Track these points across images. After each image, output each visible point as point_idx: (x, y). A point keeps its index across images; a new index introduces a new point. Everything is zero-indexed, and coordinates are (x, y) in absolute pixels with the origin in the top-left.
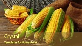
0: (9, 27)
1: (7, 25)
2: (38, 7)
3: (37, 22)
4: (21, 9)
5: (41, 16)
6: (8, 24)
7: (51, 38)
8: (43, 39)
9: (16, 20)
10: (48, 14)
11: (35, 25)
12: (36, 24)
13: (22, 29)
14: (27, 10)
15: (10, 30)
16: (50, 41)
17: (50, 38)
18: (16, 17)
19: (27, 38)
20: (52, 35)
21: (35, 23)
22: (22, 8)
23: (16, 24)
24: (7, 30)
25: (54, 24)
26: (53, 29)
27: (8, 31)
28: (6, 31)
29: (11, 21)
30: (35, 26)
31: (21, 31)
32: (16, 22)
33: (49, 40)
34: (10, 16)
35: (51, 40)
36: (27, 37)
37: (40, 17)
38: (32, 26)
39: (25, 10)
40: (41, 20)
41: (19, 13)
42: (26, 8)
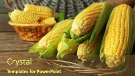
0: (19, 46)
1: (13, 43)
2: (71, 13)
3: (84, 21)
4: (41, 11)
5: (91, 12)
6: (16, 41)
7: (120, 54)
8: (101, 57)
9: (33, 31)
10: (102, 12)
11: (81, 27)
12: (82, 25)
13: (48, 42)
14: (53, 13)
15: (20, 49)
16: (118, 60)
17: (116, 54)
18: (33, 25)
19: (60, 59)
20: (121, 48)
21: (81, 22)
22: (44, 10)
23: (32, 40)
24: (13, 50)
25: (120, 29)
26: (121, 37)
27: (17, 51)
28: (11, 51)
29: (21, 34)
30: (81, 30)
31: (47, 44)
32: (32, 37)
33: (116, 59)
34: (21, 23)
35: (121, 59)
36: (62, 56)
37: (89, 13)
38: (72, 30)
39: (50, 14)
40: (92, 20)
41: (38, 18)
42: (51, 11)
